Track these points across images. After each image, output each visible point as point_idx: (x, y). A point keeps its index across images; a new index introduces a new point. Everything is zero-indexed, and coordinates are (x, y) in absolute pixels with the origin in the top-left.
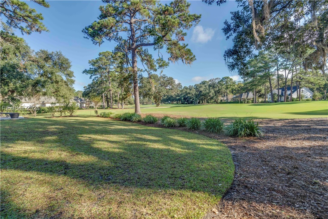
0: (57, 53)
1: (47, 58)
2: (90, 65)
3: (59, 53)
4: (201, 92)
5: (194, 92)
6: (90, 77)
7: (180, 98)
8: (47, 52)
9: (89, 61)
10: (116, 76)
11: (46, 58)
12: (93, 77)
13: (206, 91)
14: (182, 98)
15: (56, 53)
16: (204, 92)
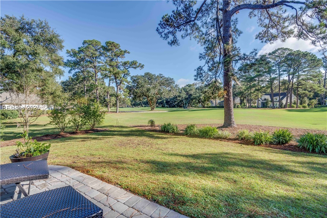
0: (42, 23)
1: (22, 29)
2: (67, 56)
3: (44, 24)
4: (191, 95)
5: (184, 95)
6: (69, 71)
7: (162, 101)
8: (23, 19)
9: (67, 51)
10: (111, 71)
11: (20, 28)
12: (73, 72)
13: (196, 94)
14: (165, 102)
15: (38, 22)
16: (194, 95)
